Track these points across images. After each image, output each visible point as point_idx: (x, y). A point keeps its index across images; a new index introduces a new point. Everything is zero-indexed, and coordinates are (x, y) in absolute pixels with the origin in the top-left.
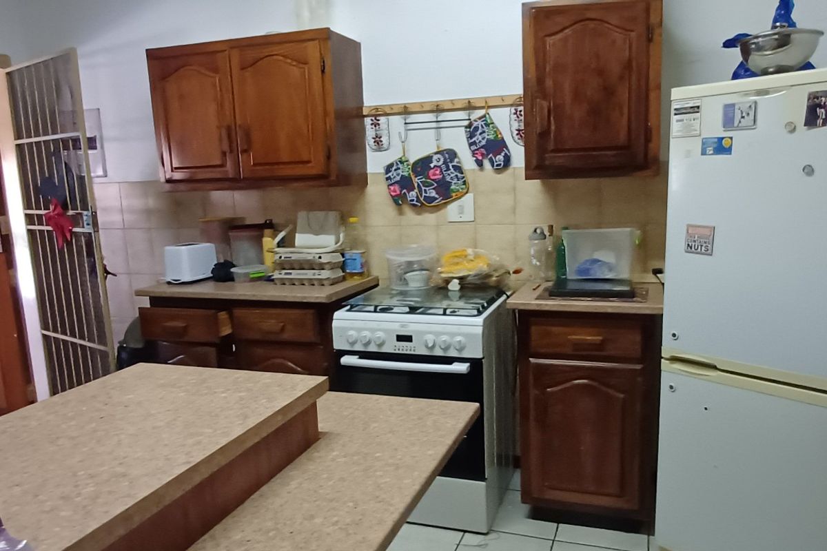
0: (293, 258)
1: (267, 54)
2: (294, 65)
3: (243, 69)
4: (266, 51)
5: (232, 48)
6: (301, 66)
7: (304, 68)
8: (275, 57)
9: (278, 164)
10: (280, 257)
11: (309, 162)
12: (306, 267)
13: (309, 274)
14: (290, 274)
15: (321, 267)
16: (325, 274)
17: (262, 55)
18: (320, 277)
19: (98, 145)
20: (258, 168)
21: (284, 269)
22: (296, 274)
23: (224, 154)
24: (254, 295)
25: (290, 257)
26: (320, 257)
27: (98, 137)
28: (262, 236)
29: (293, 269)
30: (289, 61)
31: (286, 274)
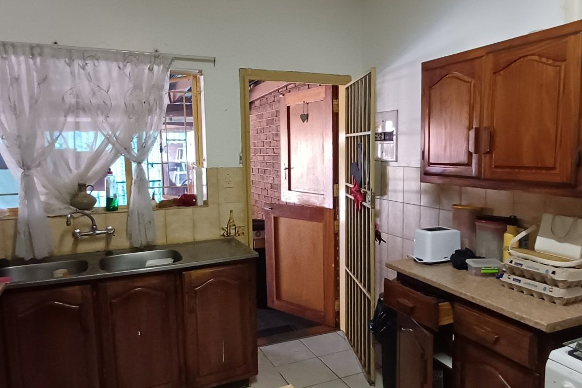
0: (523, 267)
1: (521, 55)
2: (549, 65)
3: (495, 73)
4: (522, 52)
5: (488, 53)
6: (558, 63)
7: (560, 66)
8: (529, 58)
9: (519, 168)
10: (511, 262)
11: (554, 168)
12: (537, 279)
13: (540, 287)
14: (520, 281)
15: (555, 283)
16: (558, 292)
17: (515, 58)
18: (550, 294)
19: (394, 138)
20: (499, 170)
21: (514, 274)
22: (524, 283)
23: (470, 154)
24: (473, 298)
25: (522, 265)
26: (554, 273)
27: (394, 133)
28: (505, 230)
29: (524, 277)
30: (544, 60)
31: (514, 279)
